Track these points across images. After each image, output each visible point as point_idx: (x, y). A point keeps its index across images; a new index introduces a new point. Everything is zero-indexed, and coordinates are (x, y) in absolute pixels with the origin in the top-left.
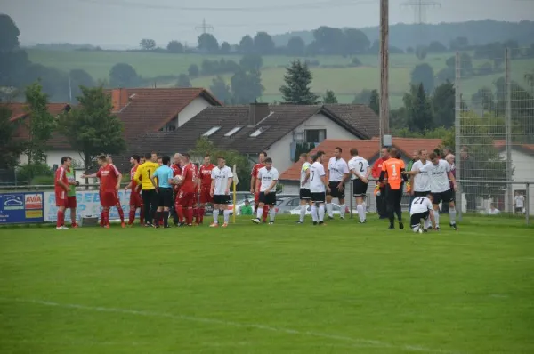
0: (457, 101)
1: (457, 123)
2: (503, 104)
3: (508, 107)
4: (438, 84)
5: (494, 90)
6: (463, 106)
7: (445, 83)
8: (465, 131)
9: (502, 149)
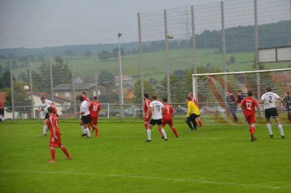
0: (11, 77)
1: (12, 85)
2: (29, 78)
3: (31, 79)
4: (4, 71)
5: (26, 73)
6: (14, 79)
7: (7, 71)
8: (15, 89)
9: (30, 95)
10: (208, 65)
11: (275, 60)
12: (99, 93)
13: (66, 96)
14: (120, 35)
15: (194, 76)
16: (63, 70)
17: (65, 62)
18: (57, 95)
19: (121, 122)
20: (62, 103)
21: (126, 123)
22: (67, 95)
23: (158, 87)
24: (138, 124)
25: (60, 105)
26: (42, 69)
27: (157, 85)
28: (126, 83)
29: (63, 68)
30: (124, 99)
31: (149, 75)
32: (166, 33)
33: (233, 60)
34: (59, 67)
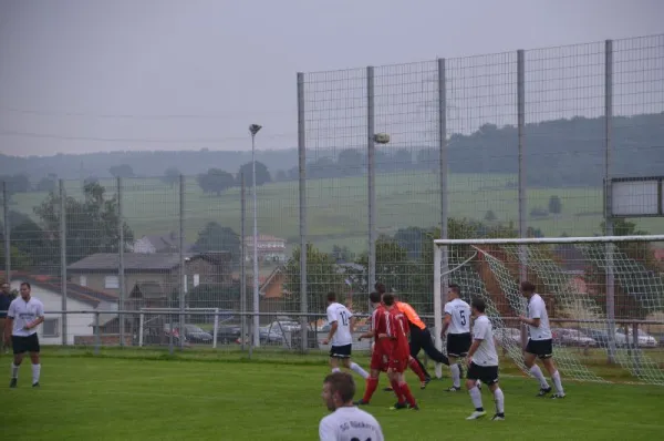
3: (8, 238)
10: (490, 216)
11: (654, 210)
12: (197, 280)
13: (107, 286)
14: (255, 129)
15: (439, 245)
16: (104, 216)
17: (108, 196)
18: (83, 281)
19: (243, 361)
20: (95, 304)
21: (256, 362)
22: (111, 283)
23: (350, 271)
24: (287, 367)
25: (90, 309)
26: (48, 213)
27: (349, 265)
28: (269, 257)
29: (103, 210)
30: (261, 298)
31: (331, 236)
32: (370, 126)
33: (555, 206)
34: (93, 208)
